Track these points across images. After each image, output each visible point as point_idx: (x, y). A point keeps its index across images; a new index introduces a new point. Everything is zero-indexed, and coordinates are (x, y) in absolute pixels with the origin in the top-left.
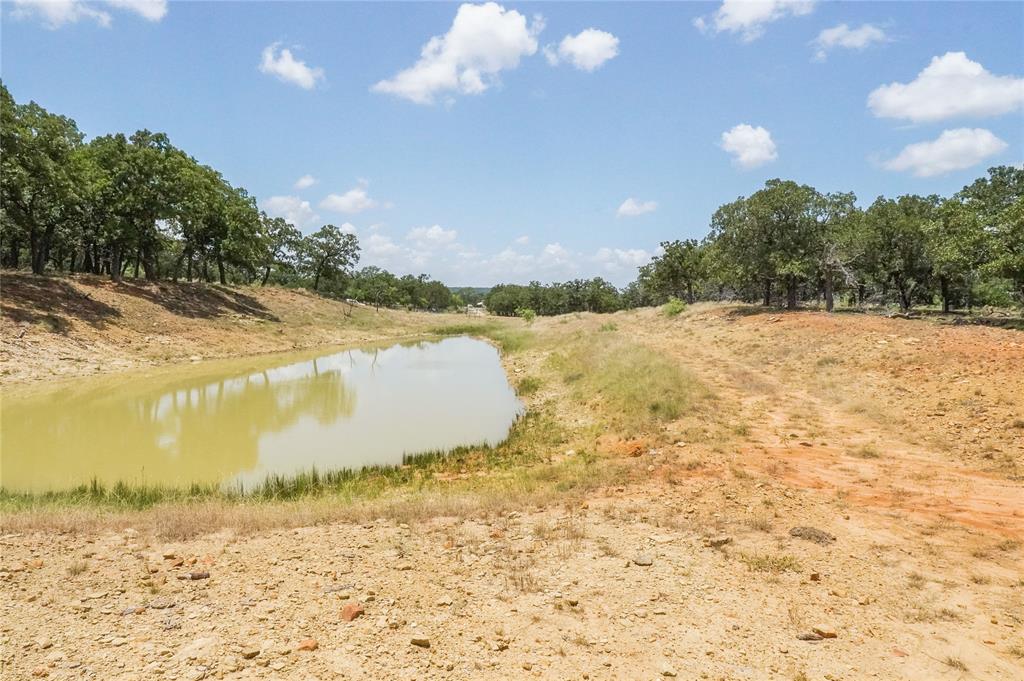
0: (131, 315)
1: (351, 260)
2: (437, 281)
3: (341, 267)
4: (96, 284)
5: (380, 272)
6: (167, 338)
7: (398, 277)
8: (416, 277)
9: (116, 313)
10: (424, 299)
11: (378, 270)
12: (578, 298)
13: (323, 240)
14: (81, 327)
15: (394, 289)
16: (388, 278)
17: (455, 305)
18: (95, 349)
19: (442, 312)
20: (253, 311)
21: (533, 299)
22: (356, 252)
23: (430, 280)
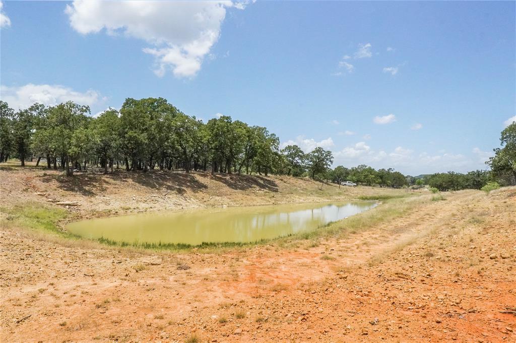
0: (211, 188)
1: (329, 163)
2: (398, 171)
3: (325, 166)
4: (205, 176)
5: (367, 167)
6: (220, 198)
7: (377, 170)
8: (386, 170)
9: (206, 187)
10: (389, 182)
11: (366, 166)
12: (479, 181)
13: (316, 154)
14: (189, 192)
15: (373, 176)
16: (371, 171)
17: (407, 184)
18: (189, 201)
19: (399, 188)
20: (269, 187)
21: (450, 182)
22: (332, 159)
23: (394, 171)
